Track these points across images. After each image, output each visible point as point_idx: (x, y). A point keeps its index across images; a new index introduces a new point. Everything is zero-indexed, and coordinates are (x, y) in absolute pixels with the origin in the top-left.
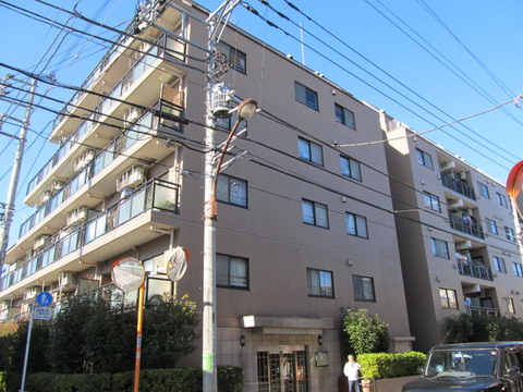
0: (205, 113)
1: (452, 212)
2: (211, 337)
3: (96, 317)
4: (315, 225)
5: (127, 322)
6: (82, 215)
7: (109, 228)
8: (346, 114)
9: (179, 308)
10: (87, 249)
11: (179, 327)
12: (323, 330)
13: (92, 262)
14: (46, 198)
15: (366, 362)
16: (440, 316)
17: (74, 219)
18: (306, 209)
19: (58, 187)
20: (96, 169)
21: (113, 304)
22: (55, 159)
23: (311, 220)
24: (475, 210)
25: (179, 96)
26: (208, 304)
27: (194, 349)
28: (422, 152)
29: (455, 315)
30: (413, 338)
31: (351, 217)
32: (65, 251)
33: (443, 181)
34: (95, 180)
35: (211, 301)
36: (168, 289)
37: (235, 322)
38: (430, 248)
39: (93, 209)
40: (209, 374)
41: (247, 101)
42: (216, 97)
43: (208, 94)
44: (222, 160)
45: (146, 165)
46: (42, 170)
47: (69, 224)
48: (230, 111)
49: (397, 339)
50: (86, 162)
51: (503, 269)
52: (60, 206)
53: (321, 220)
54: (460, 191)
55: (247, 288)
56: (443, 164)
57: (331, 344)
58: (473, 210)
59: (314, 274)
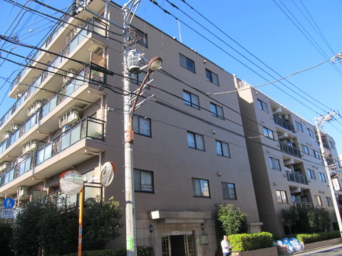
0: (123, 70)
1: (281, 140)
2: (132, 225)
3: (47, 215)
4: (196, 148)
5: (70, 217)
6: (34, 146)
7: (54, 153)
8: (213, 76)
9: (107, 206)
10: (38, 169)
11: (108, 220)
12: (205, 219)
13: (41, 178)
14: (7, 136)
15: (234, 240)
16: (277, 208)
17: (28, 149)
18: (190, 138)
19: (15, 128)
20: (44, 113)
21: (60, 205)
22: (14, 108)
23: (193, 146)
24: (295, 139)
25: (103, 61)
26: (129, 202)
27: (119, 235)
28: (261, 101)
29: (287, 207)
30: (262, 224)
31: (219, 143)
32: (22, 172)
33: (275, 120)
34: (43, 121)
35: (131, 200)
36: (99, 194)
37: (145, 216)
38: (269, 164)
39: (41, 141)
40: (131, 252)
41: (155, 58)
42: (131, 59)
43: (125, 58)
44: (137, 101)
45: (80, 109)
46: (4, 117)
47: (24, 153)
48: (141, 69)
49: (252, 224)
50: (36, 109)
51: (313, 177)
52: (17, 140)
53: (200, 146)
54: (285, 127)
55: (153, 192)
56: (274, 110)
57: (210, 229)
58: (293, 139)
59: (197, 182)
